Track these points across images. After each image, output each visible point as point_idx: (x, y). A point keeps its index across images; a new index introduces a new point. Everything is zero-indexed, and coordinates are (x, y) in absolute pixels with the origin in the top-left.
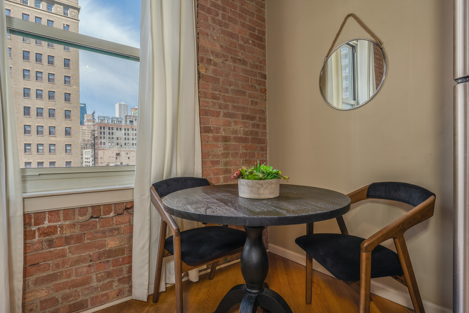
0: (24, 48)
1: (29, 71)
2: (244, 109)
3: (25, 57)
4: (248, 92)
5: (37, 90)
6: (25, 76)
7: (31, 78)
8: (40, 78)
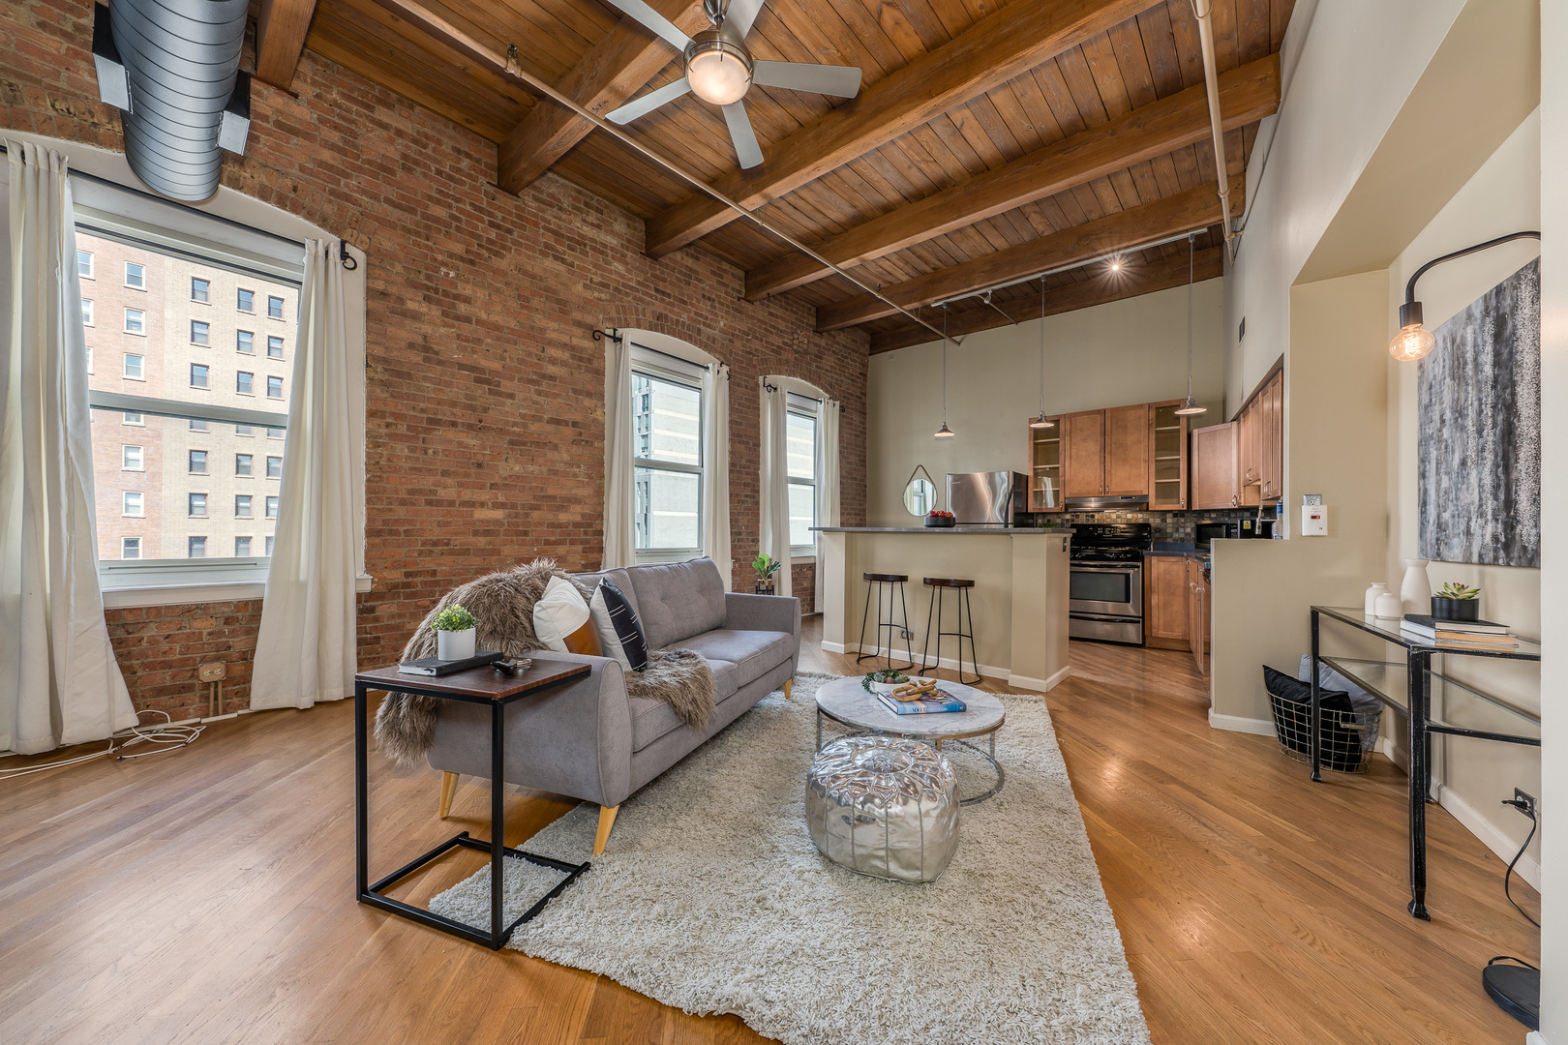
0: (239, 283)
1: (252, 334)
2: (855, 509)
3: (241, 303)
4: (858, 497)
5: (269, 377)
6: (241, 344)
7: (256, 350)
8: (279, 351)
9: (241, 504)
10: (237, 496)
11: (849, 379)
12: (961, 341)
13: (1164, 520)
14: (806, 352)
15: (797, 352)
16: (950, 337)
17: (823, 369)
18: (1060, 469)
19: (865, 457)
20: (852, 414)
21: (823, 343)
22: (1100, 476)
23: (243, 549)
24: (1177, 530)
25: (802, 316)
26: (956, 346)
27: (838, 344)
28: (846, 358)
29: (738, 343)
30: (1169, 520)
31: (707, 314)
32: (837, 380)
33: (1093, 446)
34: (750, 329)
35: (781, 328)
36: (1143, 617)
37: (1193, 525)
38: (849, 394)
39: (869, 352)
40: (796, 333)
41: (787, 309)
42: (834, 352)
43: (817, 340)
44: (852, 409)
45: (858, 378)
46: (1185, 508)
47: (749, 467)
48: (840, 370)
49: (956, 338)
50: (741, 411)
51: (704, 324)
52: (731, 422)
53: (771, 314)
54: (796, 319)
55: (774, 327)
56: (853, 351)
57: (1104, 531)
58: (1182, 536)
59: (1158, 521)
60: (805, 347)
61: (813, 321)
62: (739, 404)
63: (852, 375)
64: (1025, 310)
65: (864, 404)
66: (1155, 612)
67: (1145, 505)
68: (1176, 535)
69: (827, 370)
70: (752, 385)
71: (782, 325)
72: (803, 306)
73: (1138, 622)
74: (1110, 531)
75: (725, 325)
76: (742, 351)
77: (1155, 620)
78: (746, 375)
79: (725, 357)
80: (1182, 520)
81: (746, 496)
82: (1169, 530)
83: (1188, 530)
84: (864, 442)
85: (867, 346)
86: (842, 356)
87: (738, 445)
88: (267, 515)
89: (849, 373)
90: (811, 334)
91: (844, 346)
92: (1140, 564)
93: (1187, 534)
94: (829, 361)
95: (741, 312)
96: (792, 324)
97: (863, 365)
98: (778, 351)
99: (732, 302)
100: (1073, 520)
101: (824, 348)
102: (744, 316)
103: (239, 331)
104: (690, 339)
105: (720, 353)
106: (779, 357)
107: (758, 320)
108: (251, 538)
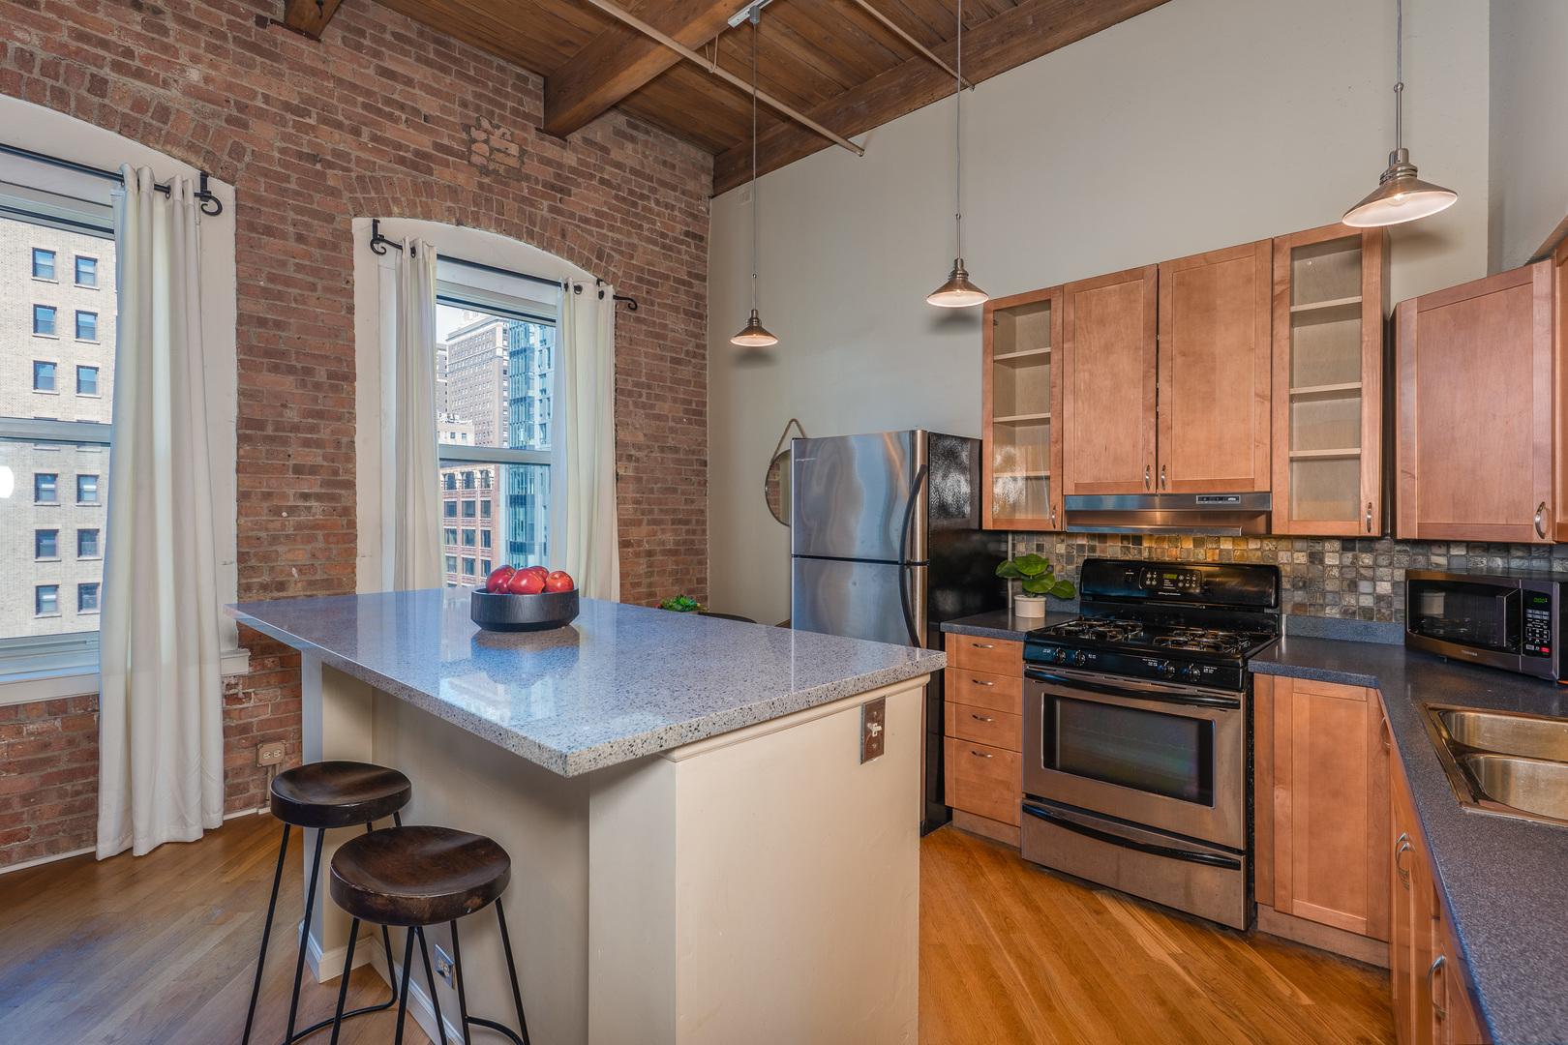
4: (681, 488)
9: (44, 486)
10: (37, 475)
11: (654, 242)
12: (865, 144)
13: (1316, 558)
14: (518, 175)
15: (484, 171)
16: (846, 138)
17: (572, 215)
18: (1053, 422)
19: (704, 404)
20: (664, 317)
21: (570, 158)
22: (1147, 442)
23: (48, 546)
24: (1353, 586)
25: (497, 91)
26: (855, 156)
27: (619, 165)
28: (643, 197)
29: (264, 132)
30: (1331, 559)
31: (129, 43)
32: (618, 242)
33: (1128, 364)
34: (309, 101)
35: (424, 110)
36: (1249, 852)
37: (1400, 575)
38: (654, 273)
39: (710, 192)
40: (479, 127)
41: (444, 69)
42: (602, 181)
43: (551, 149)
44: (664, 306)
45: (682, 242)
46: (1375, 531)
47: (313, 429)
48: (623, 221)
49: (855, 140)
50: (280, 296)
51: (117, 67)
52: (242, 319)
53: (385, 73)
54: (477, 95)
55: (402, 107)
56: (663, 184)
57: (1161, 581)
58: (1367, 601)
59: (1301, 558)
60: (513, 163)
61: (535, 107)
62: (272, 278)
63: (663, 235)
64: (989, 53)
65: (700, 297)
66: (1283, 839)
67: (1262, 519)
68: (1350, 600)
69: (587, 221)
70: (321, 231)
71: (429, 105)
72: (501, 69)
73: (1236, 866)
74: (1175, 582)
75: (207, 80)
76: (283, 151)
77: (1283, 865)
78: (298, 210)
79: (209, 156)
80: (1367, 559)
81: (306, 496)
82: (1330, 586)
83: (1384, 588)
84: (698, 375)
85: (706, 179)
86: (631, 192)
87: (267, 380)
88: (79, 501)
89: (652, 231)
90: (532, 136)
91: (633, 171)
92: (1241, 697)
93: (1379, 598)
94: (587, 199)
95: (273, 57)
96: (464, 104)
97: (694, 217)
98: (421, 162)
99: (231, 24)
100: (1093, 549)
101: (572, 170)
102: (284, 67)
103: (35, 250)
104: (60, 101)
105: (191, 147)
106: (422, 178)
107: (340, 82)
108: (56, 531)
